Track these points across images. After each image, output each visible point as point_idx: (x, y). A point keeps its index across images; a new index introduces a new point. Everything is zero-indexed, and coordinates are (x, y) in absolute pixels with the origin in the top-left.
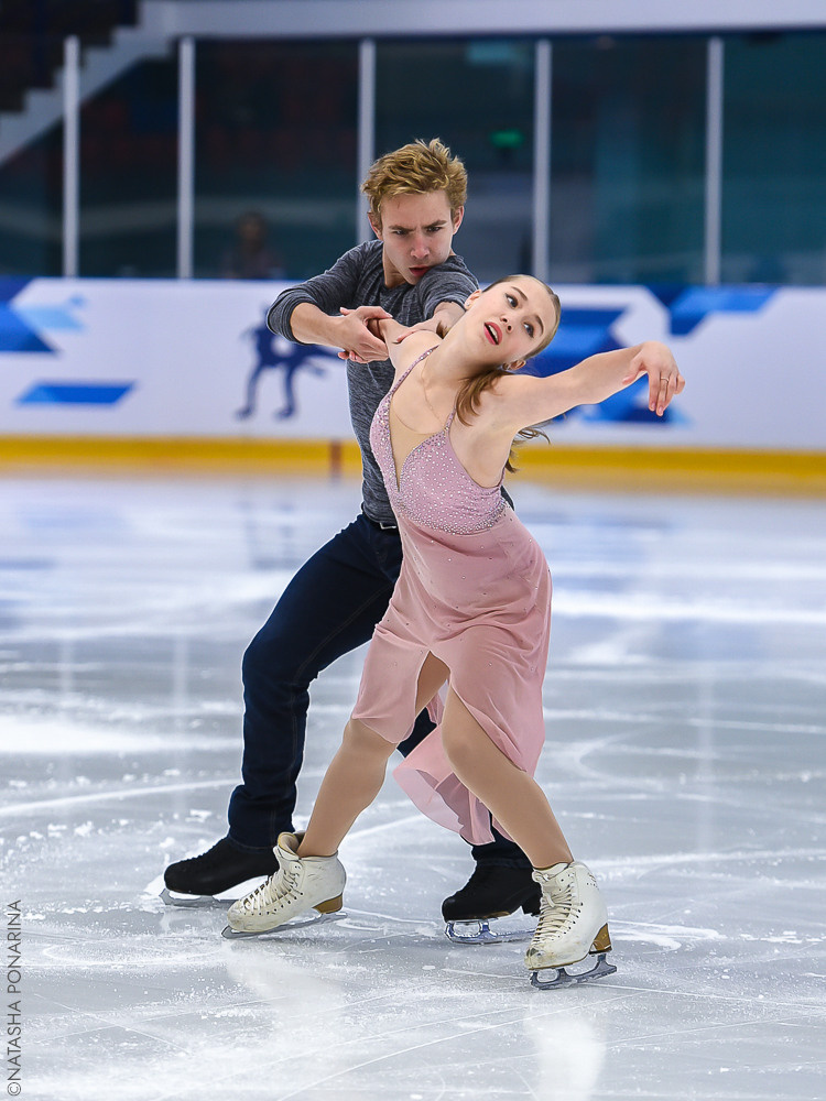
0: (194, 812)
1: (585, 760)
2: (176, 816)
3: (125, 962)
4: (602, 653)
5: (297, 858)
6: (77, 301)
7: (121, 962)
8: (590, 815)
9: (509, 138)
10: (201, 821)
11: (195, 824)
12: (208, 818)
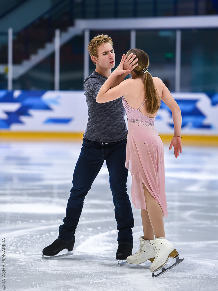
0: (88, 229)
1: (190, 216)
2: (84, 230)
3: (70, 268)
4: (194, 188)
5: (143, 240)
6: (59, 97)
7: (69, 268)
8: (190, 230)
9: (169, 55)
10: (90, 231)
11: (88, 232)
12: (92, 230)
